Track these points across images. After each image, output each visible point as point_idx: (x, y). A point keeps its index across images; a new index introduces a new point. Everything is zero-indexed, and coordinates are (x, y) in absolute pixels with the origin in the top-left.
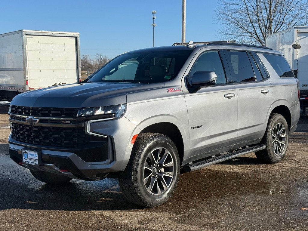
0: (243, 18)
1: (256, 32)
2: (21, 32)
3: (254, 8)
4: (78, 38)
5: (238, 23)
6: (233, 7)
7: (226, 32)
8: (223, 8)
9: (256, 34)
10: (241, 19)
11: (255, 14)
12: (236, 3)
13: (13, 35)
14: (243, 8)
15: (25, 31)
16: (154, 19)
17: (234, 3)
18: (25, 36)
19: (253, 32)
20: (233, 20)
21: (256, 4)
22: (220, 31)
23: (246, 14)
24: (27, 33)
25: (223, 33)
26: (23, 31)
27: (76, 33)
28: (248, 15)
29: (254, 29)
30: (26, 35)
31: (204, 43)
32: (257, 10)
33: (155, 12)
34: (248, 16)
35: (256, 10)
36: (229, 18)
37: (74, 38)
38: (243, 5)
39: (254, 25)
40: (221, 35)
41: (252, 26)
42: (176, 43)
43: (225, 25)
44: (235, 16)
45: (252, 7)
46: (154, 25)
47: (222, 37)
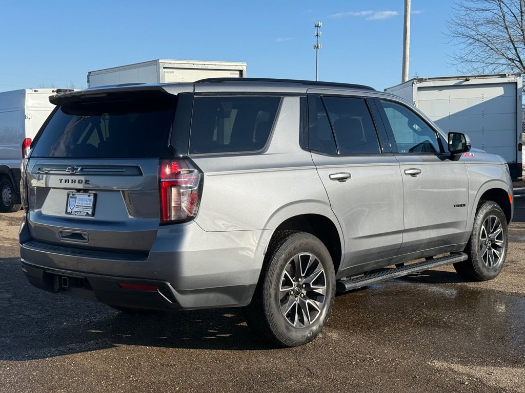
0: (495, 32)
1: (519, 58)
2: (155, 63)
3: (516, 16)
4: (244, 73)
5: (487, 43)
6: (480, 14)
7: (466, 57)
8: (461, 17)
9: (520, 61)
10: (494, 35)
11: (518, 26)
12: (483, 8)
13: (140, 69)
14: (496, 16)
15: (163, 61)
16: (317, 35)
17: (481, 8)
18: (161, 70)
19: (514, 57)
20: (480, 37)
21: (520, 9)
22: (456, 55)
23: (501, 26)
24: (166, 66)
25: (460, 59)
26: (160, 61)
27: (241, 64)
28: (506, 28)
29: (516, 51)
30: (164, 68)
31: (465, 78)
32: (522, 19)
33: (320, 24)
34: (506, 30)
35: (519, 18)
36: (473, 33)
37: (238, 72)
38: (496, 12)
39: (516, 46)
40: (457, 62)
41: (513, 47)
42: (415, 79)
43: (463, 46)
44: (482, 29)
45: (513, 15)
46: (318, 47)
47: (459, 66)
